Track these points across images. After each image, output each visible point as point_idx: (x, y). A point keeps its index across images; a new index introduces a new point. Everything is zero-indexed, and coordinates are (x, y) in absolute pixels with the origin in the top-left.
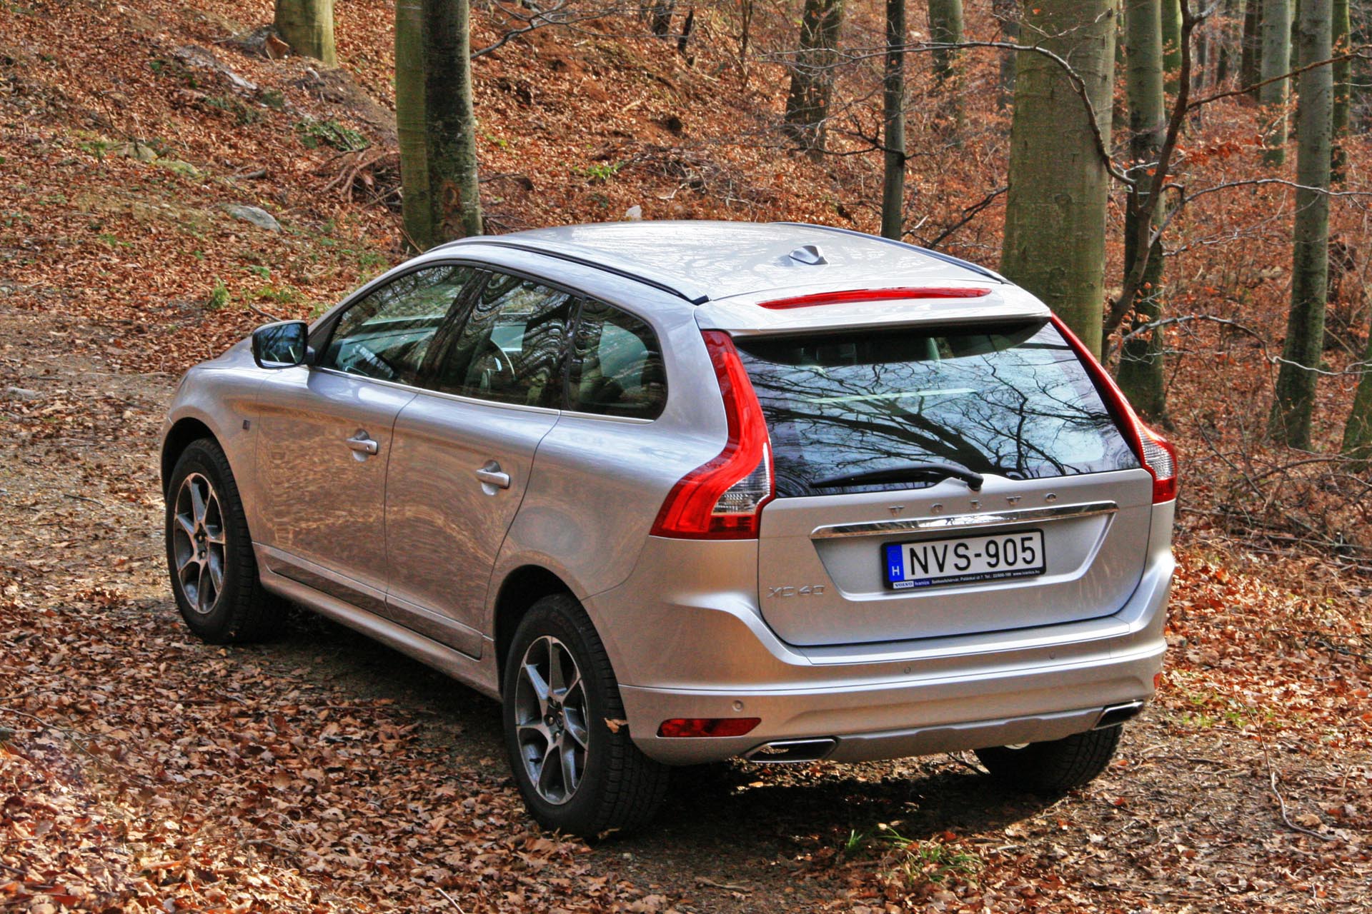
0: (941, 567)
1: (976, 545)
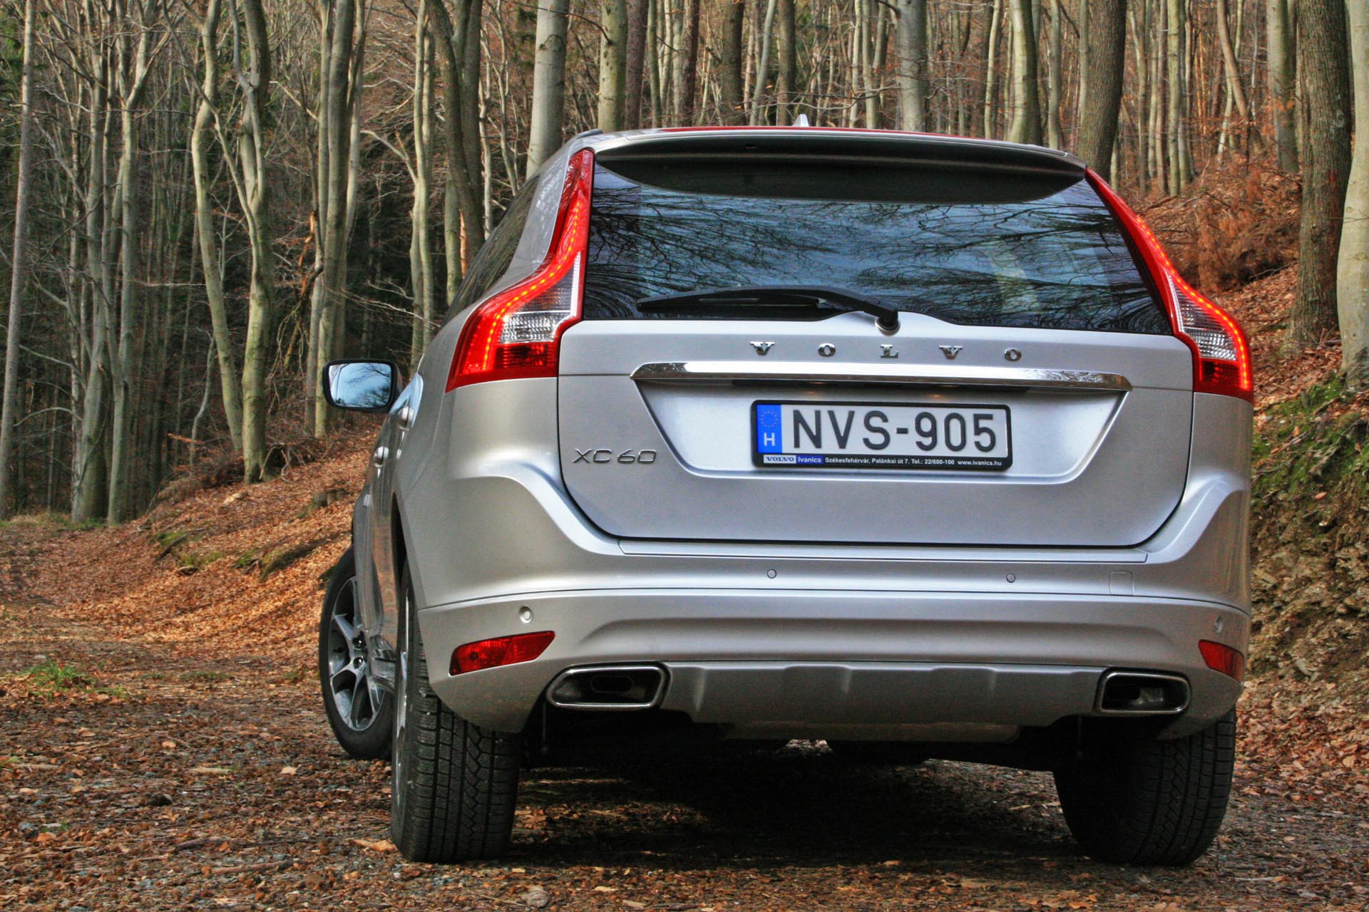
0: (842, 441)
1: (900, 417)
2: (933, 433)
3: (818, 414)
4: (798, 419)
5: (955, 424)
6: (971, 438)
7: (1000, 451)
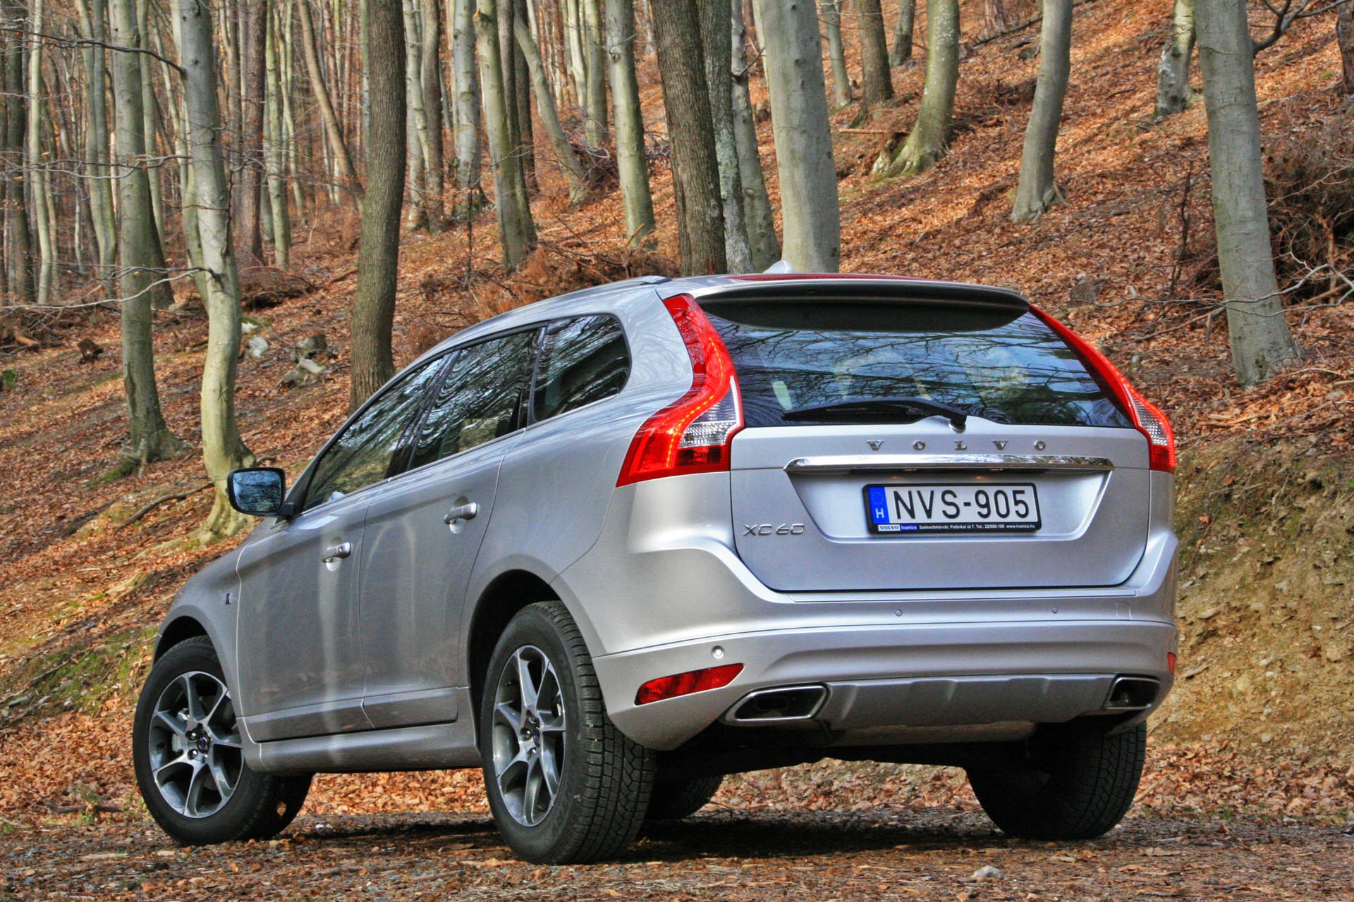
0: (929, 513)
1: (964, 494)
2: (987, 505)
3: (910, 493)
4: (897, 497)
5: (1000, 497)
6: (1013, 508)
7: (1032, 517)
